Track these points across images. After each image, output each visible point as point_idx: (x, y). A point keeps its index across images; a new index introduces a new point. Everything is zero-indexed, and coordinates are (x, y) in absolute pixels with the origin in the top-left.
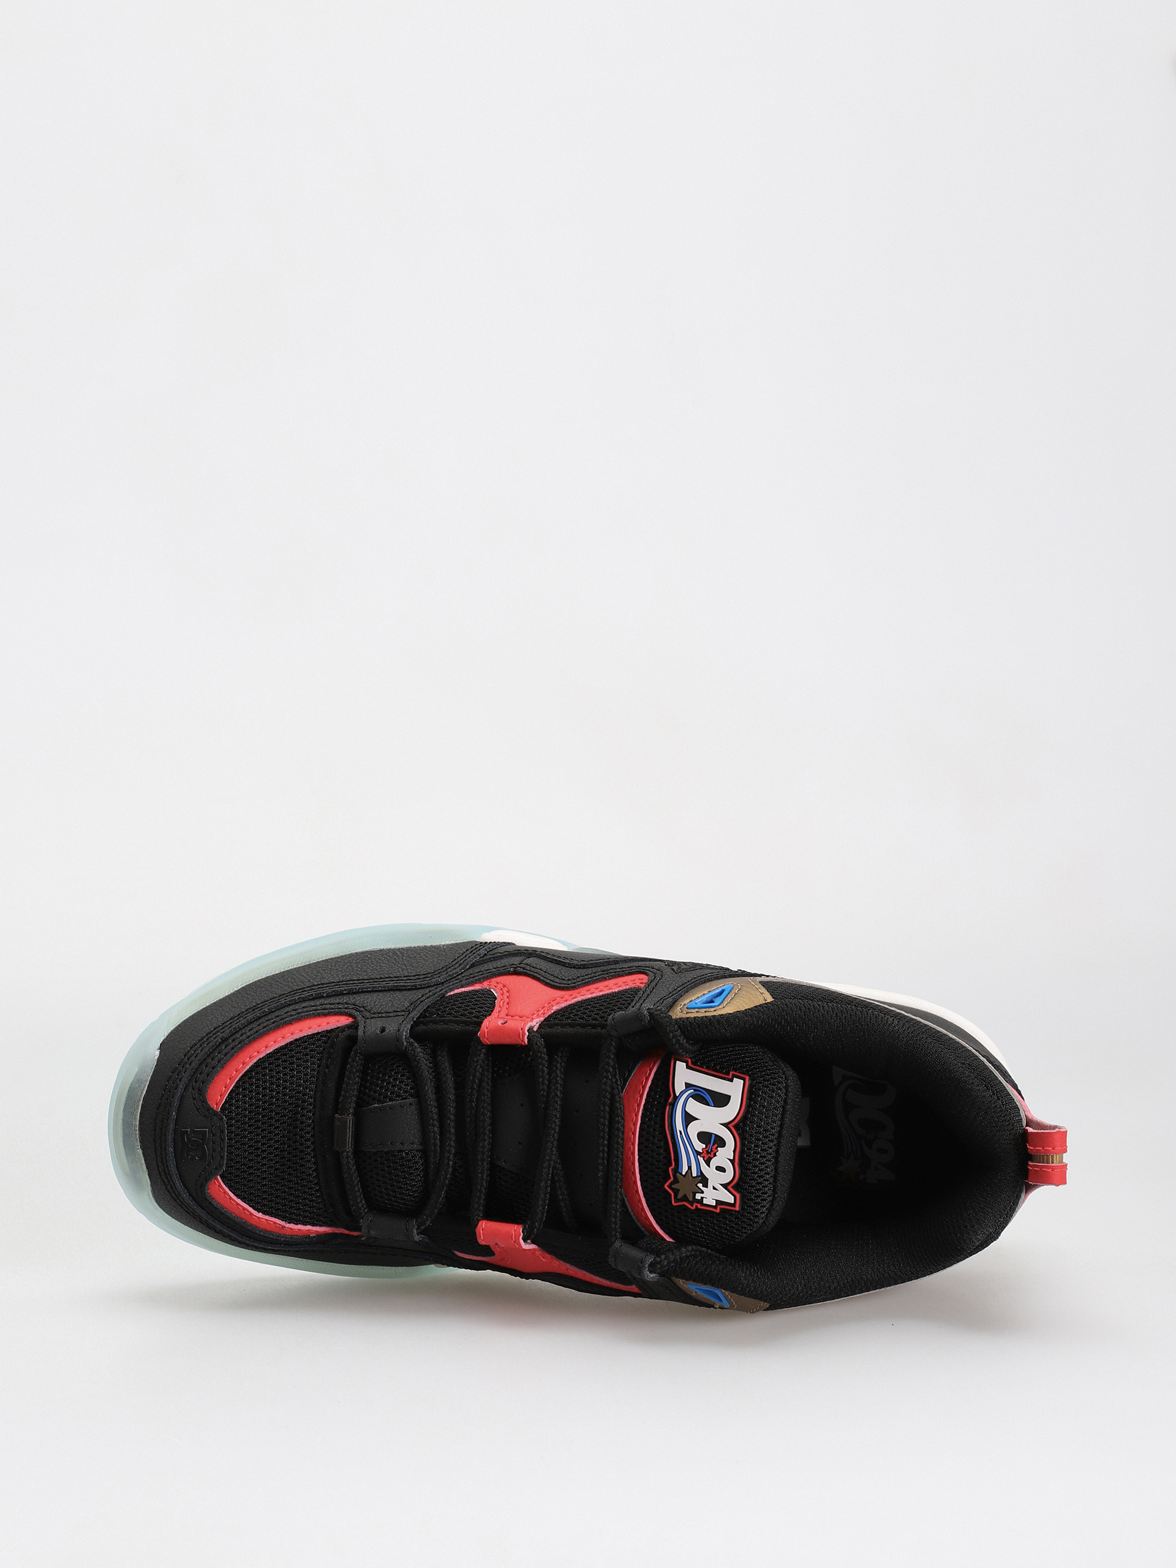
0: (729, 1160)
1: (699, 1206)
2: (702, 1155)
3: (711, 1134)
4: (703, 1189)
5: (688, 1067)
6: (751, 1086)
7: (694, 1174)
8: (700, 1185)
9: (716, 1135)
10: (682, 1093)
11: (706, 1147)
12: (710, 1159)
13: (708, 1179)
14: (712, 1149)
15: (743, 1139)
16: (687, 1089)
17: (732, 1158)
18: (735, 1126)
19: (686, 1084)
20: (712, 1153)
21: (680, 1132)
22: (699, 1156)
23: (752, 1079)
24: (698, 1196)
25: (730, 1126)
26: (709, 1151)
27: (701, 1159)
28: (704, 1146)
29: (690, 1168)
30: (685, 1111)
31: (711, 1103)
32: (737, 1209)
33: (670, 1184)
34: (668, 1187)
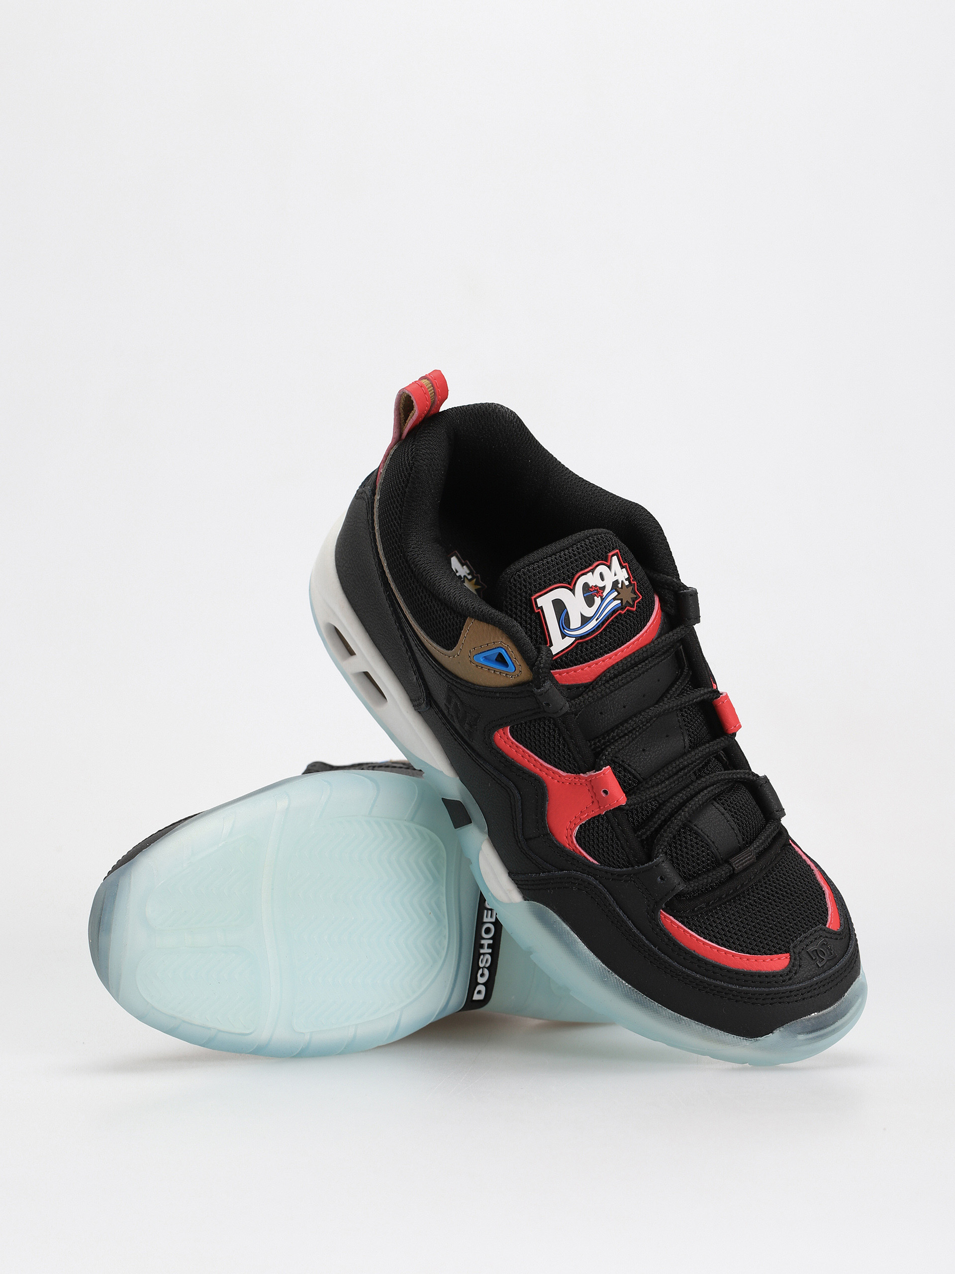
0: (593, 574)
1: (632, 579)
2: (601, 595)
3: (585, 597)
4: (620, 582)
5: (551, 645)
6: (536, 593)
7: (616, 593)
8: (620, 586)
9: (584, 594)
10: (571, 636)
11: (595, 595)
12: (601, 588)
13: (613, 582)
14: (594, 591)
15: (573, 575)
16: (566, 634)
17: (591, 573)
19: (563, 638)
20: (596, 589)
21: (596, 620)
23: (531, 595)
24: (627, 583)
25: (571, 587)
26: (596, 591)
27: (605, 594)
28: (596, 597)
30: (581, 626)
31: (565, 610)
32: (618, 551)
33: (632, 607)
34: (634, 608)
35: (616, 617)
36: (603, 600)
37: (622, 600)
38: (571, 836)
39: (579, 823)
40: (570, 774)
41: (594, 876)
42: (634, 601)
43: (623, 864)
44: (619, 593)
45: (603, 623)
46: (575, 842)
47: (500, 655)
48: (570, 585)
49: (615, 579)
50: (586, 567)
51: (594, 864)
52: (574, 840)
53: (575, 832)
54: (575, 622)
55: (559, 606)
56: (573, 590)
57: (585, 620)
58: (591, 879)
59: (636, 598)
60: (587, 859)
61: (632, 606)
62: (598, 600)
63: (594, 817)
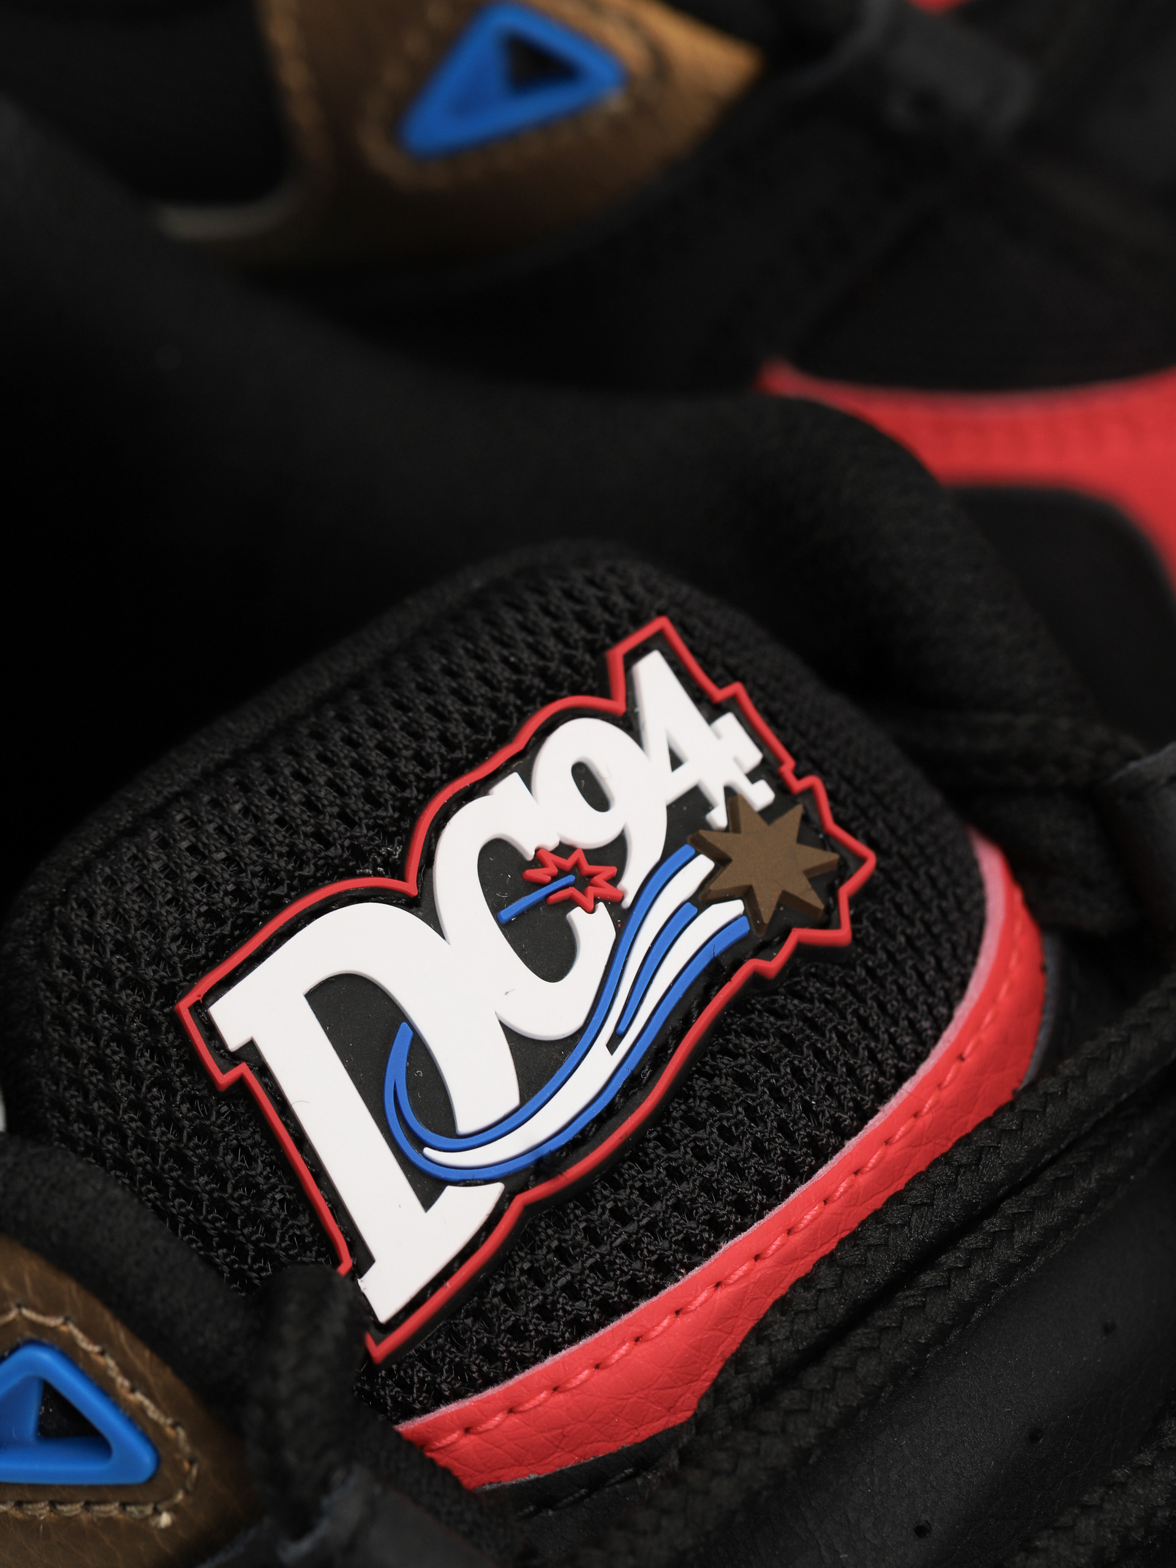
0: (527, 780)
1: (788, 765)
2: (608, 890)
3: (506, 927)
4: (718, 797)
6: (198, 969)
7: (702, 866)
8: (719, 817)
9: (495, 908)
10: (471, 1178)
11: (571, 903)
12: (597, 855)
13: (670, 808)
14: (555, 878)
15: (410, 812)
16: (443, 1174)
17: (514, 780)
18: (397, 870)
19: (427, 1200)
20: (568, 863)
21: (612, 1045)
22: (628, 902)
23: (171, 994)
24: (761, 795)
25: (410, 887)
26: (571, 878)
27: (630, 883)
28: (577, 915)
29: (702, 899)
30: (524, 1099)
31: (404, 1032)
32: (662, 623)
33: (825, 925)
34: (838, 926)
35: (737, 1005)
36: (626, 920)
37: (747, 895)
42: (831, 892)
44: (721, 861)
48: (402, 877)
49: (678, 784)
50: (480, 755)
54: (479, 1085)
56: (420, 903)
59: (842, 871)
61: (827, 921)
62: (592, 929)
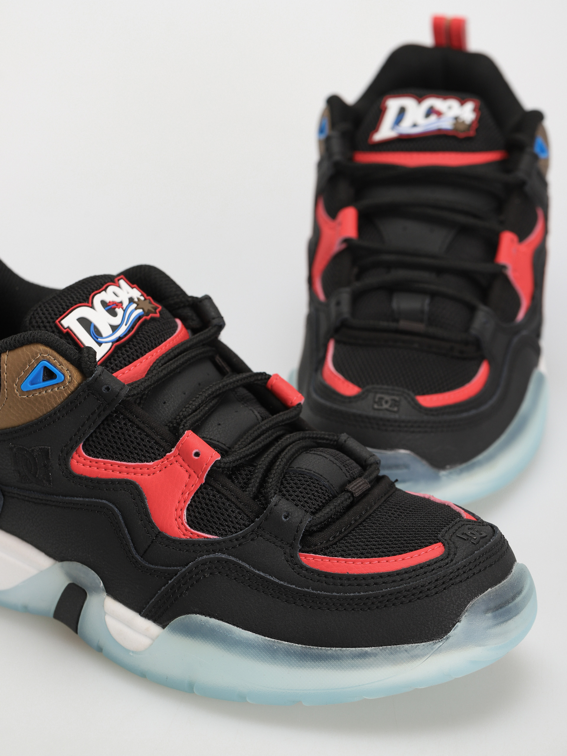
0: (106, 292)
1: (145, 295)
2: (121, 307)
3: (107, 311)
7: (135, 305)
9: (104, 309)
10: (107, 342)
13: (128, 298)
14: (112, 305)
16: (102, 342)
17: (104, 292)
18: (88, 303)
19: (100, 345)
20: (114, 303)
24: (142, 298)
25: (90, 305)
27: (124, 306)
28: (117, 310)
29: (136, 309)
30: (113, 332)
35: (143, 322)
36: (125, 311)
37: (143, 309)
38: (182, 524)
39: (184, 506)
40: (156, 461)
41: (221, 551)
42: (155, 310)
43: (244, 525)
44: (138, 305)
45: (132, 327)
46: (189, 528)
47: (46, 368)
49: (129, 296)
51: (215, 539)
52: (187, 526)
53: (185, 518)
54: (106, 331)
55: (85, 322)
56: (92, 307)
57: (115, 328)
58: (219, 555)
59: (156, 308)
60: (207, 538)
62: (119, 311)
63: (197, 492)
